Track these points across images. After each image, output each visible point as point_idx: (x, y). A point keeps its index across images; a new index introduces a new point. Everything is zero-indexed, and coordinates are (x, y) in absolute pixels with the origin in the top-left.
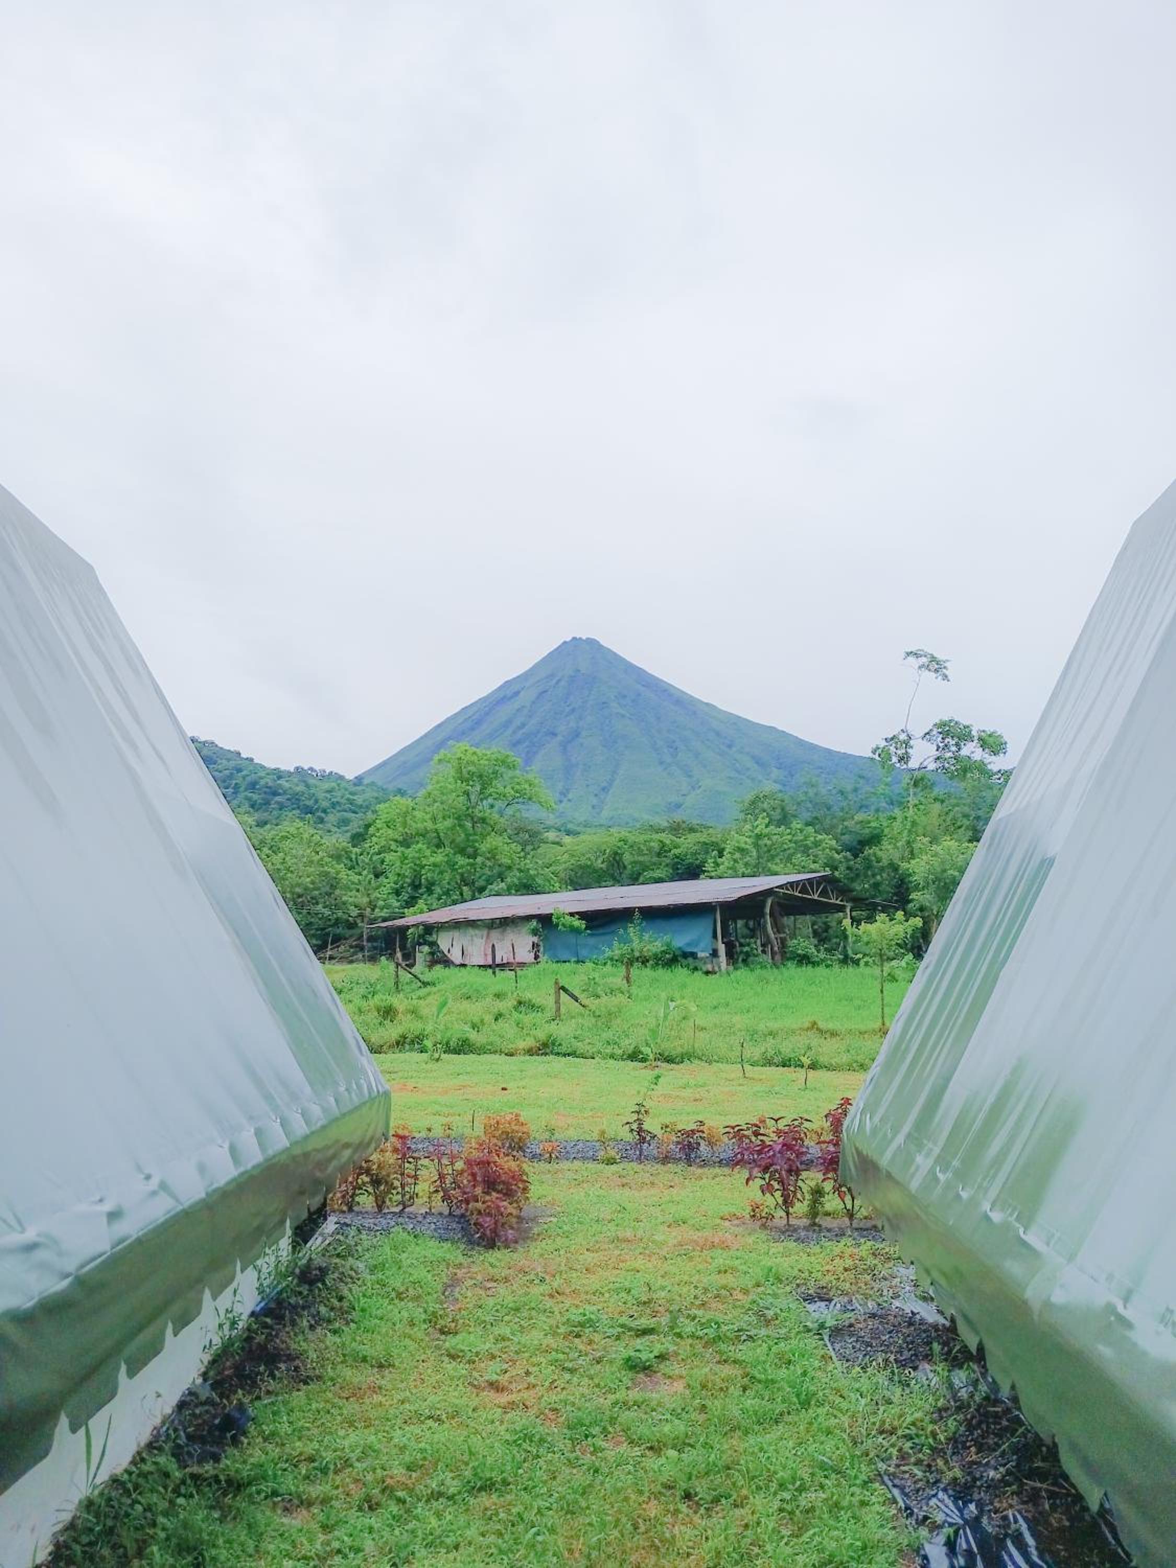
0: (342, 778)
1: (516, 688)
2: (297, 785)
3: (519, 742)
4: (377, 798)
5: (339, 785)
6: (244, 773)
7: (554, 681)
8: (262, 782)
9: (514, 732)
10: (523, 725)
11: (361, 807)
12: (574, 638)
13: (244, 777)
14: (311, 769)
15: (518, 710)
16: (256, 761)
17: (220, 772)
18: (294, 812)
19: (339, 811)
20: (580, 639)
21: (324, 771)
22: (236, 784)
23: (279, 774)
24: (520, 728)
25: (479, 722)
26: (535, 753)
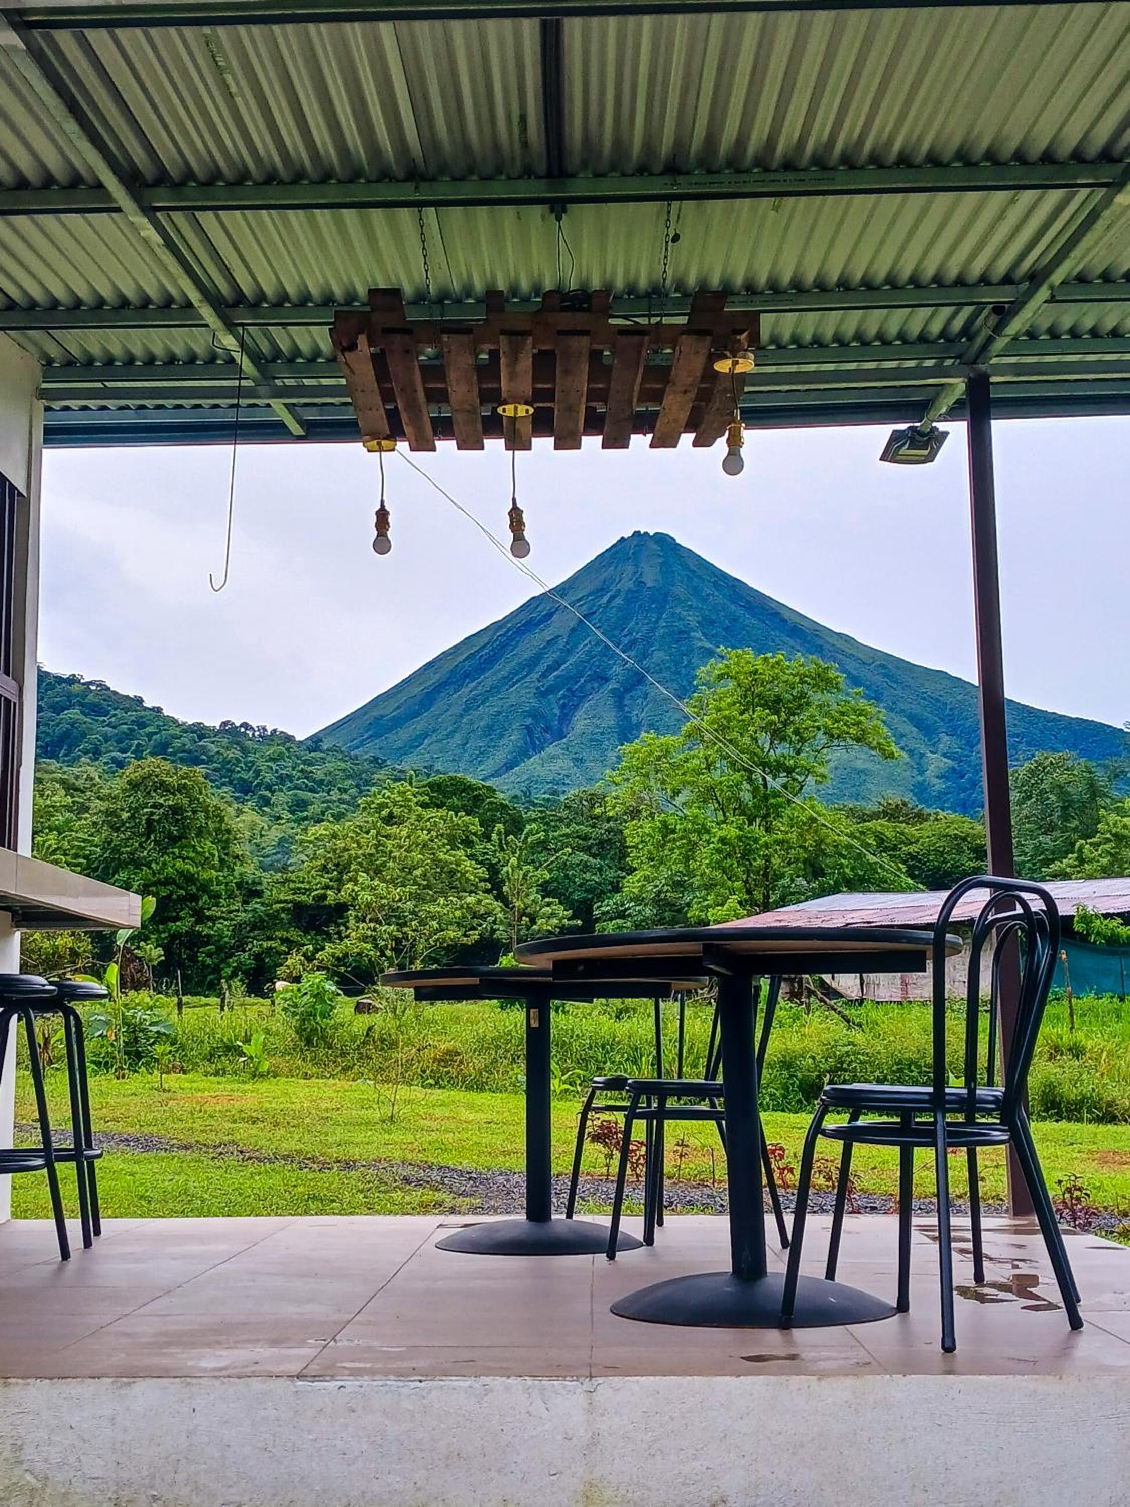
0: (289, 739)
1: (545, 609)
2: (227, 749)
3: (550, 690)
4: (344, 770)
5: (288, 749)
6: (149, 730)
7: (605, 599)
8: (177, 744)
9: (544, 675)
10: (557, 664)
11: (321, 782)
12: (637, 534)
13: (150, 736)
14: (245, 725)
15: (549, 642)
16: (166, 713)
17: (114, 728)
18: (225, 789)
19: (289, 789)
20: (646, 534)
21: (264, 729)
22: (138, 745)
23: (200, 731)
24: (551, 669)
25: (492, 660)
26: (576, 707)
